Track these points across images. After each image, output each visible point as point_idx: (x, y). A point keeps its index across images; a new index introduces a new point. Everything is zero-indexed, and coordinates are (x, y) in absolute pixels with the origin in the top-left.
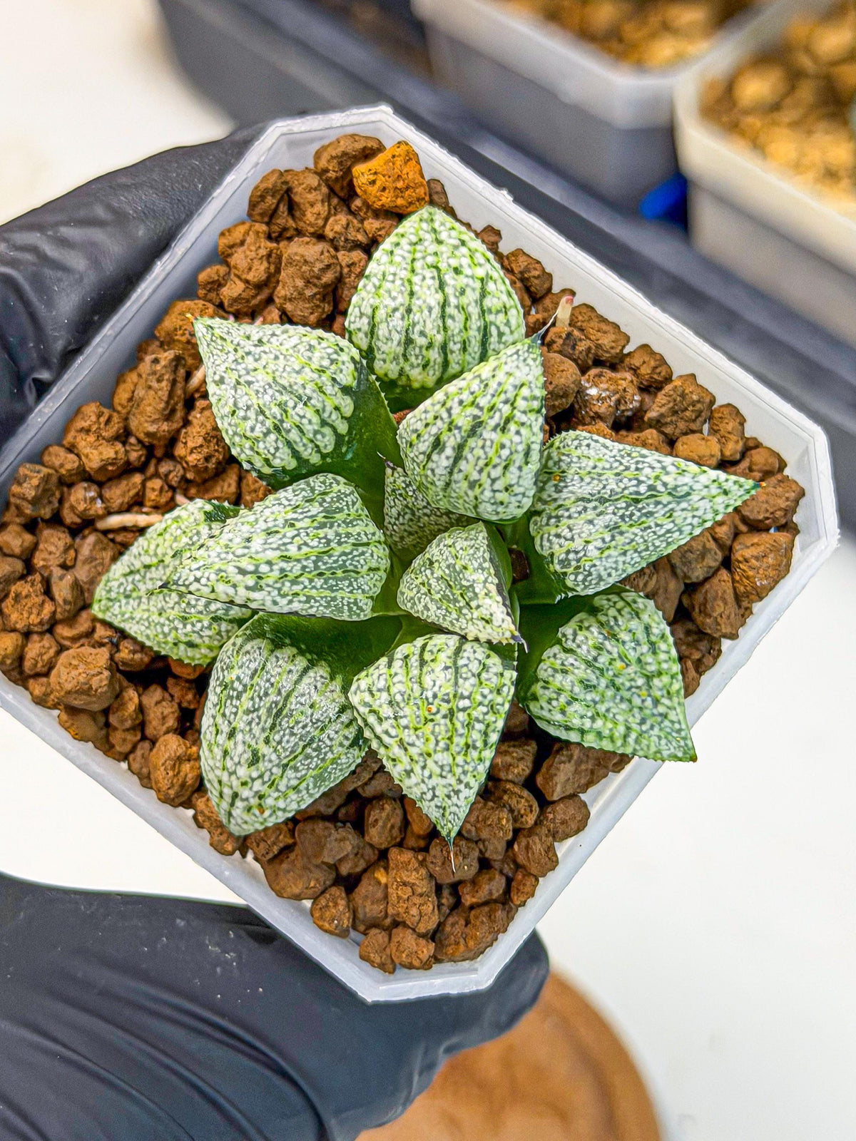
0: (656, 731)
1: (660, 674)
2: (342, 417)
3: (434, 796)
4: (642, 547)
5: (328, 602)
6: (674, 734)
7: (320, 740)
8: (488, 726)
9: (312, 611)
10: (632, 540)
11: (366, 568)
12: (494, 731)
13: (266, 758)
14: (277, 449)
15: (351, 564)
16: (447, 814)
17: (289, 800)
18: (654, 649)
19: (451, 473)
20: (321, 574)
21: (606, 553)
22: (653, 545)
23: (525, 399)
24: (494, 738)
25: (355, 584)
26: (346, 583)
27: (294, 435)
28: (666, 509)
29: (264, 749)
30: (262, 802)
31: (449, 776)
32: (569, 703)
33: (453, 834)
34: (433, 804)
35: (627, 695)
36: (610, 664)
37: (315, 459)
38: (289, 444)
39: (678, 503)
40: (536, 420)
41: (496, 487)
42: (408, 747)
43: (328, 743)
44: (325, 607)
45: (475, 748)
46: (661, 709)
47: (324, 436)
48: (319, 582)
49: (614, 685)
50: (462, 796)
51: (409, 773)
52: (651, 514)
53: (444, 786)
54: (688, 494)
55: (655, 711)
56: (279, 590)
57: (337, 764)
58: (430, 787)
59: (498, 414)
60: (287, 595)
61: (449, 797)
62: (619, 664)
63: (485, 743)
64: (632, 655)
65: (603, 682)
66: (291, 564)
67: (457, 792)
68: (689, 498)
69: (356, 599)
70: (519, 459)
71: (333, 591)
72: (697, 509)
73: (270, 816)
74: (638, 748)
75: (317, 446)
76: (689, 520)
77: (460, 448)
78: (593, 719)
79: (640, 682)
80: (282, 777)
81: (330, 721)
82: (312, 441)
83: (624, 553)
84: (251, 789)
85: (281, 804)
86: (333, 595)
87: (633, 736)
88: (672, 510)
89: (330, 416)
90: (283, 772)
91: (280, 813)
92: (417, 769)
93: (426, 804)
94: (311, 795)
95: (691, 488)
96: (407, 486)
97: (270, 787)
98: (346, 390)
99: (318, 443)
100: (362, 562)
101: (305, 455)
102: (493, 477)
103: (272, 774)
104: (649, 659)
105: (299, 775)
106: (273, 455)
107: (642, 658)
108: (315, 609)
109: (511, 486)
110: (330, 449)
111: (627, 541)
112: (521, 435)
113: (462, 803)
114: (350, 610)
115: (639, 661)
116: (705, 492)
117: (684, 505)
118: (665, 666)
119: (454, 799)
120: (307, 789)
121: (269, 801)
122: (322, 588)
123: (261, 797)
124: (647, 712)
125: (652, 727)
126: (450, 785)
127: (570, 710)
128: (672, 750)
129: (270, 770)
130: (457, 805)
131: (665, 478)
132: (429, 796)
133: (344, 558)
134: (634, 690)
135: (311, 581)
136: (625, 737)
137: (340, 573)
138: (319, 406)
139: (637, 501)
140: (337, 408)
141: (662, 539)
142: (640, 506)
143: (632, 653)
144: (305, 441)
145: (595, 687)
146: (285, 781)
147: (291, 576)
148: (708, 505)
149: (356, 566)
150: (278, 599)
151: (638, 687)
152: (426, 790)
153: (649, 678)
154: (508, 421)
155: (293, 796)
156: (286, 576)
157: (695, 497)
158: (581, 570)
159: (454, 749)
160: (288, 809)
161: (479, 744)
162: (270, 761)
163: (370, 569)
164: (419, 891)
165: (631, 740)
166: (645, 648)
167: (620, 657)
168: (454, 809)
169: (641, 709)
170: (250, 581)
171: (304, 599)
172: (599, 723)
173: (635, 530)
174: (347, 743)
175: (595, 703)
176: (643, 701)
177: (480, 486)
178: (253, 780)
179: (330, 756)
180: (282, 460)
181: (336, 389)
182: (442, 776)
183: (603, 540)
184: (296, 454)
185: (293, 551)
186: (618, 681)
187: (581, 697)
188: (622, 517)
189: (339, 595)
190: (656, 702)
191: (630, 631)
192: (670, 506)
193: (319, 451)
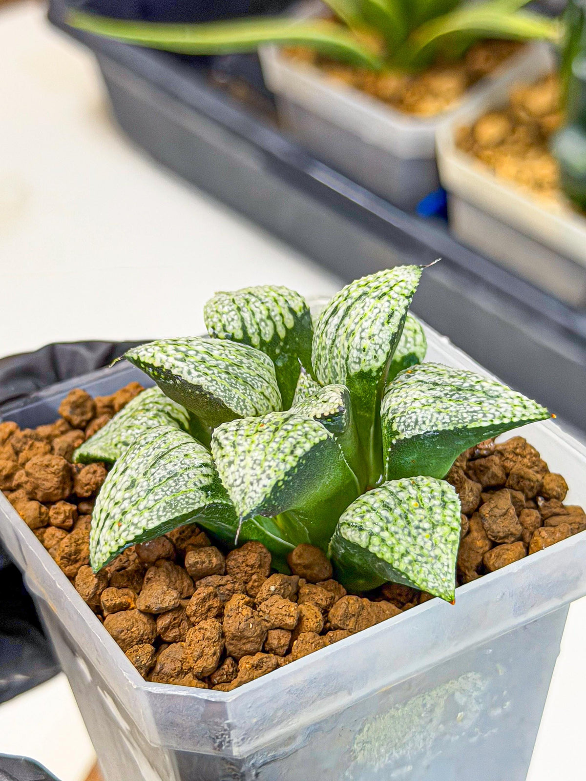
0: (429, 566)
1: (444, 524)
2: (283, 323)
3: (243, 482)
4: (454, 414)
5: (225, 390)
6: (442, 576)
7: (181, 475)
8: (298, 443)
9: (211, 390)
10: (447, 408)
11: (260, 390)
12: (301, 448)
13: (140, 485)
14: (233, 320)
15: (250, 381)
16: (246, 497)
17: (142, 517)
18: (444, 505)
19: (337, 330)
20: (228, 373)
21: (426, 408)
22: (462, 416)
23: (401, 287)
24: (299, 452)
25: (248, 391)
26: (243, 387)
27: (247, 316)
28: (478, 400)
29: (141, 480)
30: (123, 517)
31: (258, 468)
32: (368, 511)
33: (245, 514)
34: (239, 488)
35: (414, 532)
36: (408, 500)
37: (255, 340)
38: (242, 320)
39: (488, 399)
40: (404, 300)
41: (363, 335)
42: (237, 446)
43: (186, 479)
44: (222, 391)
45: (283, 452)
46: (437, 552)
47: (266, 325)
48: (224, 376)
49: (406, 517)
50: (262, 483)
51: (231, 463)
52: (466, 399)
53: (252, 476)
54: (498, 397)
55: (432, 554)
56: (196, 366)
57: (187, 497)
58: (242, 475)
59: (380, 291)
60: (200, 372)
61: (252, 484)
62: (413, 503)
63: (292, 452)
64: (427, 503)
65: (398, 511)
66: (211, 359)
67: (258, 480)
68: (497, 399)
69: (245, 399)
70: (384, 316)
71: (231, 386)
72: (501, 408)
73: (124, 531)
74: (410, 568)
75: (260, 330)
76: (493, 411)
77: (349, 308)
78: (382, 530)
79: (426, 525)
80: (144, 499)
81: (194, 466)
82: (258, 324)
83: (439, 413)
84: (119, 507)
85: (135, 520)
86: (230, 388)
87: (409, 558)
88: (483, 402)
89: (275, 316)
90: (147, 495)
91: (132, 528)
92: (237, 461)
93: (234, 489)
94: (159, 517)
95: (500, 394)
96: (310, 387)
97: (133, 506)
98: (291, 310)
99: (261, 328)
100: (259, 385)
101: (250, 331)
102: (363, 327)
103: (139, 496)
104: (437, 510)
105: (157, 498)
106: (229, 323)
107: (433, 508)
108: (214, 388)
109: (374, 335)
110: (268, 338)
111: (444, 407)
112: (390, 303)
113: (260, 490)
114: (238, 403)
115: (431, 509)
116: (509, 401)
117: (492, 401)
118: (448, 519)
119: (255, 485)
120: (158, 510)
121: (128, 517)
122: (225, 379)
123: (124, 513)
124: (425, 551)
125: (426, 563)
126: (256, 475)
127: (368, 516)
128: (436, 585)
129: (138, 493)
130: (255, 491)
131: (484, 384)
132: (238, 482)
133: (248, 375)
134: (420, 531)
135: (219, 373)
136: (403, 555)
137: (240, 381)
138: (270, 307)
139: (460, 390)
140: (281, 315)
141: (469, 414)
142: (460, 392)
143: (427, 500)
144: (253, 322)
145: (391, 509)
146: (145, 502)
147: (208, 364)
148: (510, 409)
149: (254, 384)
150: (193, 371)
151: (424, 530)
152: (237, 477)
153: (434, 526)
154: (385, 294)
155: (146, 514)
156: (204, 362)
157: (500, 400)
158: (405, 414)
159: (269, 449)
160: (139, 525)
161: (288, 451)
162: (142, 487)
163: (262, 393)
164: (208, 634)
165: (406, 559)
166: (437, 502)
167: (417, 498)
168: (253, 494)
169: (422, 548)
170: (180, 356)
171: (210, 379)
172: (385, 534)
173: (451, 403)
174: (199, 485)
175: (388, 522)
176: (425, 543)
177: (353, 334)
178: (124, 500)
179: (184, 489)
180: (234, 328)
181: (286, 306)
182: (252, 468)
183: (427, 401)
184: (244, 328)
185: (215, 353)
186: (410, 516)
187: (379, 510)
188: (446, 394)
189: (234, 391)
190: (434, 546)
191: (430, 487)
192: (482, 399)
193: (259, 334)
